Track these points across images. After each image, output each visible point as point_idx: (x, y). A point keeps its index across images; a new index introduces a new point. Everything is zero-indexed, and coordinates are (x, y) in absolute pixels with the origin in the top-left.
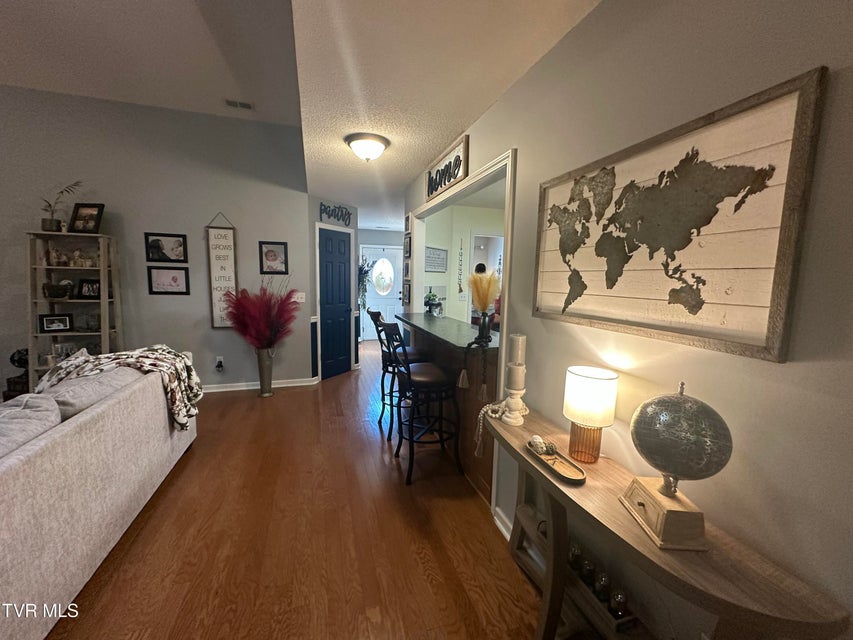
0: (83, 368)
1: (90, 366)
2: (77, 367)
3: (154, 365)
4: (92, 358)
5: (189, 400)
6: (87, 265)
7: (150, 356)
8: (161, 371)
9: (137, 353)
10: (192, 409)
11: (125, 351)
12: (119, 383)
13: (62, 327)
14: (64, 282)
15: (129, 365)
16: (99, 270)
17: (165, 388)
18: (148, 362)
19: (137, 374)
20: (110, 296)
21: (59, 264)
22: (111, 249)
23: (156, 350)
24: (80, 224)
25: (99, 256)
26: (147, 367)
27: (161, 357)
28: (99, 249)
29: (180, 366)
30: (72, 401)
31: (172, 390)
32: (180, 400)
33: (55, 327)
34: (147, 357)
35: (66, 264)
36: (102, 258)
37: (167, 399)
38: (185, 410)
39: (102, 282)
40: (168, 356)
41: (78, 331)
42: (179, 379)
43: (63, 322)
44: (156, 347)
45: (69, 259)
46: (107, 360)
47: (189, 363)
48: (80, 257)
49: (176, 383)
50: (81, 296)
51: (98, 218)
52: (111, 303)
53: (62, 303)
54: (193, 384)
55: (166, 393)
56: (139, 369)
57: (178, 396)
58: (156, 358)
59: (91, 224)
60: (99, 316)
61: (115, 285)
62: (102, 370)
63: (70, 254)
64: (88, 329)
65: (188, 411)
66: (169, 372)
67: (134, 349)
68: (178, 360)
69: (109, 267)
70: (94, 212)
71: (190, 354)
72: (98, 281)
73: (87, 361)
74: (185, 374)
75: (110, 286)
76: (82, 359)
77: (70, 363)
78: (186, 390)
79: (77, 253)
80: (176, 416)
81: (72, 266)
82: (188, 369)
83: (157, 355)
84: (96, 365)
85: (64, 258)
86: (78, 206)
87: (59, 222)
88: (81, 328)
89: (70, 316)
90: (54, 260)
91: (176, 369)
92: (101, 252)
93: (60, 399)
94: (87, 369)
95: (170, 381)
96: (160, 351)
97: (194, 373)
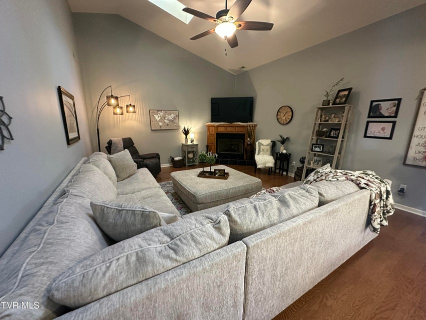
0: (328, 175)
1: (332, 175)
2: (326, 174)
3: (367, 185)
4: (333, 171)
5: (384, 214)
6: (336, 121)
7: (365, 178)
8: (371, 190)
9: (357, 173)
10: (384, 221)
11: (350, 171)
12: (346, 191)
13: (319, 150)
14: (325, 130)
15: (352, 181)
16: (341, 124)
17: (371, 202)
18: (363, 181)
19: (357, 188)
20: (343, 138)
21: (325, 121)
22: (350, 112)
23: (369, 175)
24: (338, 100)
25: (343, 116)
26: (362, 185)
27: (371, 180)
28: (344, 112)
29: (383, 189)
30: (324, 194)
31: (375, 204)
32: (378, 212)
33: (317, 149)
34: (363, 178)
35: (327, 121)
36: (344, 117)
37: (369, 208)
38: (379, 220)
39: (341, 130)
40: (376, 180)
41: (324, 153)
42: (381, 198)
43: (320, 148)
44: (369, 172)
45: (329, 119)
46: (340, 174)
47: (389, 189)
48: (334, 117)
49: (378, 200)
50: (330, 137)
51: (347, 96)
52: (342, 141)
53: (321, 139)
54: (388, 204)
55: (370, 205)
56: (358, 185)
57: (378, 209)
58: (368, 180)
59: (344, 99)
60: (335, 147)
61: (347, 131)
62: (338, 179)
63: (329, 116)
64: (329, 152)
65: (381, 221)
66: (376, 192)
67: (355, 171)
68: (383, 184)
69: (346, 122)
70: (346, 93)
71: (390, 182)
72: (339, 130)
73: (331, 172)
74: (385, 196)
75: (344, 132)
76: (329, 170)
77: (323, 171)
78: (383, 207)
79: (333, 115)
80: (372, 222)
81: (330, 122)
82: (388, 193)
83: (368, 178)
84: (335, 176)
85: (327, 118)
86: (340, 91)
87: (329, 101)
88: (326, 152)
89: (323, 145)
90: (323, 119)
91: (381, 191)
92: (345, 114)
93: (320, 192)
94: (330, 176)
95: (375, 198)
96: (371, 176)
97: (391, 196)
